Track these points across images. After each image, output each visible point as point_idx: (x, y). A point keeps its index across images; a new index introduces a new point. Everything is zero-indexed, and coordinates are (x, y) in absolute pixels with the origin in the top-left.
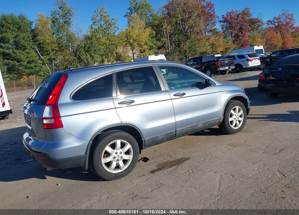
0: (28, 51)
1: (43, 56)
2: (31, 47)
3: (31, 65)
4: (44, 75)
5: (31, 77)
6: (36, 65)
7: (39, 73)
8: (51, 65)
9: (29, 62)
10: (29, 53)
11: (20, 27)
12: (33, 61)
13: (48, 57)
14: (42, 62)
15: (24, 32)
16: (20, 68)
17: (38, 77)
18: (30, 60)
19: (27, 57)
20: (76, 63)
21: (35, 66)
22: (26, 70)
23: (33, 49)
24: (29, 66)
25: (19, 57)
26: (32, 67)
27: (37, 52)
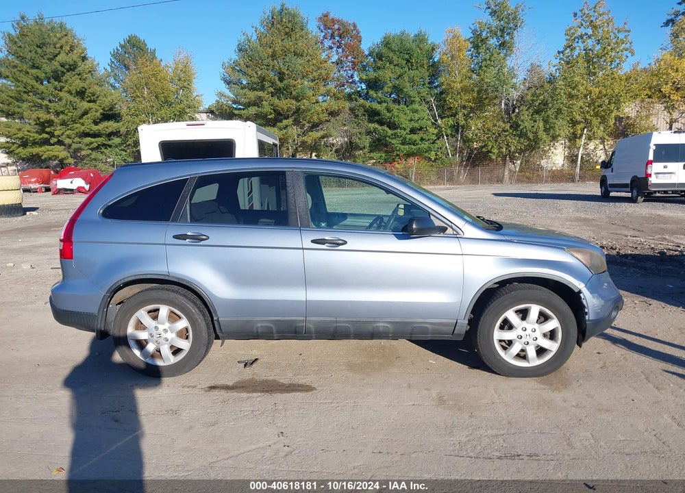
0: (416, 106)
1: (442, 118)
2: (424, 100)
3: (415, 137)
4: (435, 159)
5: (411, 161)
6: (425, 136)
7: (427, 154)
8: (455, 139)
9: (413, 131)
10: (416, 111)
11: (410, 58)
12: (421, 129)
13: (451, 121)
14: (436, 131)
15: (417, 69)
16: (393, 141)
17: (424, 163)
18: (416, 125)
19: (411, 120)
20: (508, 138)
21: (422, 139)
22: (402, 147)
23: (427, 102)
24: (410, 139)
25: (396, 119)
26: (415, 141)
27: (431, 109)
